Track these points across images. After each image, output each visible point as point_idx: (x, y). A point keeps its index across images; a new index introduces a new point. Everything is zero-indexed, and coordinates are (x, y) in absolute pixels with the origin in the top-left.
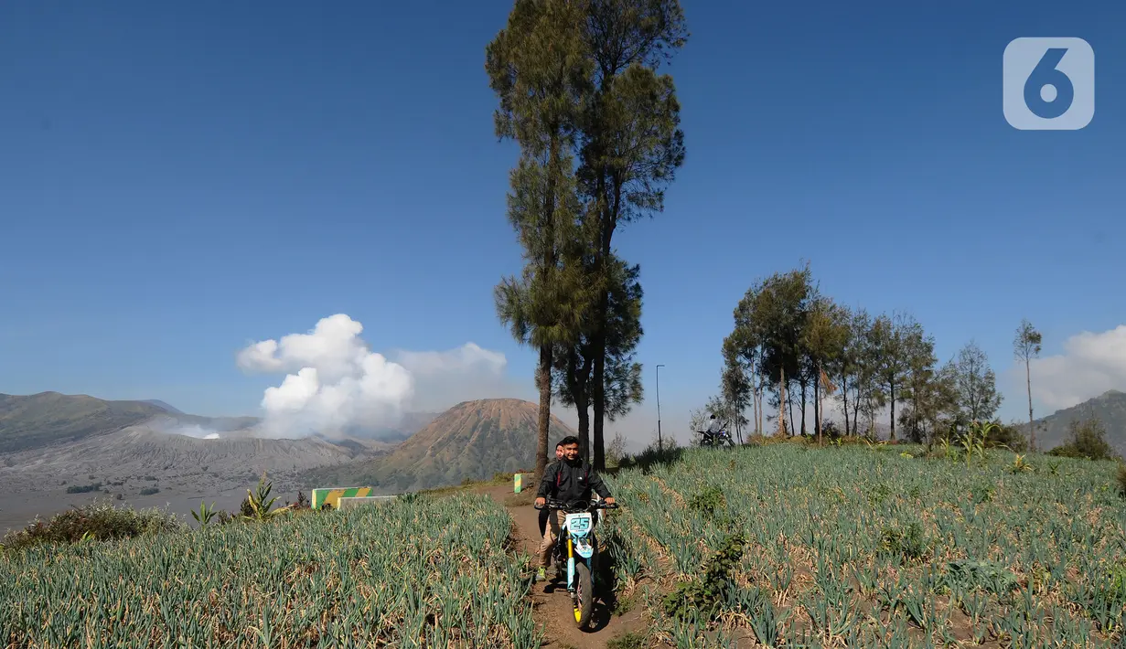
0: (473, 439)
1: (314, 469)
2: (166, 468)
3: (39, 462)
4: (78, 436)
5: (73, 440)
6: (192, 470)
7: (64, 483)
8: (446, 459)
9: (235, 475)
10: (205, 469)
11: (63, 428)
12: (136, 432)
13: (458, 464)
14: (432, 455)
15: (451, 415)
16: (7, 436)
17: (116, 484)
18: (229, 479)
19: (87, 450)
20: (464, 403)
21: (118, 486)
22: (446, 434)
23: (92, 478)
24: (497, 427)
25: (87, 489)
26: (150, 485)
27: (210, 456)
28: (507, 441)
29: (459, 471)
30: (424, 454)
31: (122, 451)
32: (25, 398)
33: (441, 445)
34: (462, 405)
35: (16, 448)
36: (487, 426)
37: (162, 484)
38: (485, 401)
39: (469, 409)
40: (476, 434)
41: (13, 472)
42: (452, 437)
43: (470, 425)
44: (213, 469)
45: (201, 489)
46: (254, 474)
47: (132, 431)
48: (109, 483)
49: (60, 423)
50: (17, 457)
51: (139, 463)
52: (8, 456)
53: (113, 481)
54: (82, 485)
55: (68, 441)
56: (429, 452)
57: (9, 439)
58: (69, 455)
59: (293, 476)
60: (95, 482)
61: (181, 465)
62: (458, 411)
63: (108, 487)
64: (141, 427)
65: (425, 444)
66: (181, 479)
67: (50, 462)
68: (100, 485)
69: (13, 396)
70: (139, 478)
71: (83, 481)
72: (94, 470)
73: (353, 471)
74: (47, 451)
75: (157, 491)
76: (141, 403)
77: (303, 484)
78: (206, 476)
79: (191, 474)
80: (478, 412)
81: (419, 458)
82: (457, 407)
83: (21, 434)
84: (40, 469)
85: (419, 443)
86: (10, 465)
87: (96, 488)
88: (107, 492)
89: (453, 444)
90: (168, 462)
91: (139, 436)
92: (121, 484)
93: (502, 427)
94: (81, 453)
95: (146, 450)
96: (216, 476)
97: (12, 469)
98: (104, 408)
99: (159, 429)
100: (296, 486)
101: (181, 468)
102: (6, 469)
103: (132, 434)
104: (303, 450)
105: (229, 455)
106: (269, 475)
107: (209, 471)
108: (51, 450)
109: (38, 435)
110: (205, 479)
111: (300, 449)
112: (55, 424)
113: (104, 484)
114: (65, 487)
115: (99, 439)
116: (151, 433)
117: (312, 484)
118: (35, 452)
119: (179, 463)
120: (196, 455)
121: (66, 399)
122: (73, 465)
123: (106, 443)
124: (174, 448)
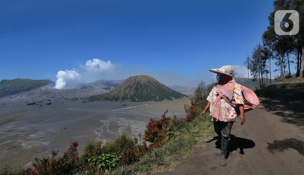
0: (134, 87)
1: (92, 96)
2: (53, 97)
3: (19, 97)
4: (28, 90)
5: (27, 91)
6: (60, 98)
7: (26, 103)
8: (127, 92)
9: (71, 98)
11: (24, 88)
12: (43, 88)
13: (131, 94)
14: (123, 92)
15: (127, 80)
16: (9, 91)
17: (40, 102)
18: (70, 100)
19: (31, 94)
20: (131, 77)
21: (40, 103)
22: (127, 86)
23: (33, 101)
24: (140, 83)
25: (32, 104)
26: (49, 102)
27: (64, 94)
28: (144, 87)
29: (131, 96)
30: (121, 91)
31: (40, 93)
32: (13, 80)
33: (125, 89)
34: (130, 78)
35: (12, 94)
36: (138, 83)
37: (52, 102)
38: (137, 76)
39: (133, 79)
40: (135, 85)
42: (128, 86)
43: (133, 83)
44: (65, 97)
45: (63, 103)
46: (76, 98)
48: (38, 102)
49: (23, 86)
50: (12, 96)
51: (45, 97)
52: (10, 96)
53: (39, 101)
54: (31, 103)
56: (123, 91)
57: (10, 92)
58: (26, 95)
59: (87, 98)
60: (34, 102)
62: (130, 79)
63: (38, 103)
64: (45, 87)
65: (121, 89)
66: (57, 100)
67: (21, 97)
68: (36, 103)
69: (9, 80)
70: (46, 100)
71: (31, 102)
72: (34, 99)
73: (103, 96)
74: (20, 94)
75: (51, 104)
76: (44, 80)
77: (90, 100)
78: (64, 99)
79: (60, 99)
80: (135, 79)
81: (120, 93)
82: (129, 78)
83: (13, 90)
84: (19, 99)
85: (120, 88)
86: (11, 98)
87: (35, 103)
88: (38, 104)
89: (129, 88)
91: (44, 89)
92: (41, 102)
93: (142, 83)
94: (29, 94)
95: (47, 93)
96: (66, 99)
97: (12, 99)
98: (34, 82)
100: (88, 101)
101: (57, 97)
102: (10, 100)
103: (42, 89)
104: (89, 91)
105: (69, 93)
106: (80, 98)
107: (64, 98)
108: (21, 94)
109: (17, 90)
110: (63, 100)
111: (88, 91)
112: (21, 87)
113: (37, 102)
114: (26, 104)
115: (33, 91)
116: (47, 88)
117: (92, 100)
118: (17, 95)
119: (56, 96)
120: (60, 94)
121: (23, 80)
122: (28, 98)
123: (36, 91)
124: (54, 92)
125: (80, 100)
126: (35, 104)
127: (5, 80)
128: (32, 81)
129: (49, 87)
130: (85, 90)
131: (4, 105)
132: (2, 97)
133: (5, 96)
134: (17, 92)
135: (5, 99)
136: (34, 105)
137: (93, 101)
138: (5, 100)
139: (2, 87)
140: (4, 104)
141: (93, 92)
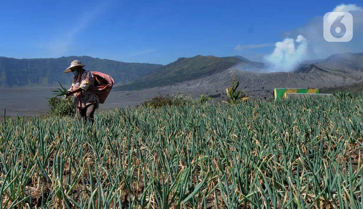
2: (246, 87)
3: (198, 84)
4: (210, 73)
5: (209, 75)
6: (257, 89)
7: (207, 93)
10: (263, 88)
11: (205, 70)
12: (232, 70)
16: (187, 74)
19: (214, 79)
23: (217, 91)
25: (215, 96)
27: (264, 82)
31: (227, 80)
32: (191, 59)
35: (190, 79)
41: (190, 88)
44: (267, 88)
47: (229, 71)
49: (205, 67)
50: (191, 82)
52: (187, 82)
53: (225, 93)
54: (214, 94)
55: (207, 75)
57: (187, 75)
58: (208, 81)
60: (218, 93)
61: (252, 86)
63: (223, 95)
64: (234, 68)
66: (253, 93)
67: (201, 84)
68: (220, 94)
69: (187, 58)
71: (214, 92)
72: (218, 88)
74: (200, 80)
76: (232, 58)
78: (264, 91)
79: (257, 91)
83: (191, 73)
84: (198, 88)
86: (189, 86)
88: (223, 97)
90: (246, 85)
91: (233, 73)
94: (212, 80)
95: (237, 79)
96: (269, 92)
97: (189, 87)
98: (218, 61)
101: (252, 88)
102: (188, 87)
103: (230, 72)
105: (274, 81)
107: (265, 89)
108: (202, 80)
109: (197, 73)
110: (263, 93)
111: (311, 78)
112: (201, 69)
113: (222, 94)
114: (208, 95)
115: (218, 74)
116: (238, 71)
118: (196, 80)
119: (251, 85)
120: (258, 81)
121: (205, 58)
122: (210, 86)
123: (221, 76)
124: (248, 78)
126: (220, 96)
127: (183, 59)
128: (216, 59)
129: (240, 69)
130: (305, 76)
132: (179, 84)
133: (182, 81)
134: (196, 76)
135: (182, 86)
136: (218, 98)
138: (182, 88)
139: (178, 69)
141: (321, 80)
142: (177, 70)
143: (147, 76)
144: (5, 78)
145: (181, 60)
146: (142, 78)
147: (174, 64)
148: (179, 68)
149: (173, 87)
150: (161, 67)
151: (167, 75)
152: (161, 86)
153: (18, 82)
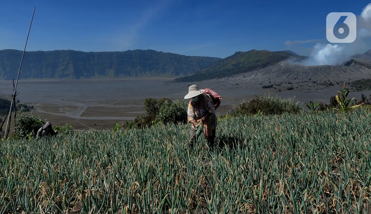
1: (359, 81)
2: (295, 79)
3: (253, 76)
4: (264, 66)
5: (263, 68)
6: (305, 80)
7: (261, 84)
9: (323, 82)
10: (310, 79)
11: (259, 63)
12: (283, 64)
17: (278, 85)
18: (320, 84)
19: (267, 71)
21: (279, 86)
23: (270, 82)
25: (268, 87)
26: (290, 86)
27: (311, 74)
31: (279, 72)
32: (247, 53)
35: (246, 71)
37: (295, 86)
41: (246, 80)
44: (313, 79)
45: (309, 88)
46: (331, 82)
48: (276, 85)
49: (259, 61)
50: (246, 74)
51: (285, 77)
52: (244, 74)
54: (267, 85)
55: (261, 68)
57: (243, 68)
58: (261, 74)
59: (349, 84)
60: (271, 84)
61: (300, 78)
63: (276, 86)
64: (285, 62)
66: (301, 84)
67: (256, 76)
69: (243, 52)
70: (286, 83)
72: (270, 79)
74: (255, 72)
75: (292, 89)
76: (283, 52)
77: (354, 88)
78: (311, 82)
79: (305, 82)
83: (247, 66)
84: (253, 79)
86: (245, 77)
87: (271, 86)
88: (275, 88)
90: (296, 76)
91: (284, 66)
92: (280, 85)
94: (265, 73)
95: (287, 71)
96: (315, 83)
97: (245, 79)
98: (271, 55)
99: (290, 62)
100: (351, 89)
101: (301, 79)
102: (243, 79)
103: (282, 65)
104: (353, 71)
105: (319, 73)
106: (337, 83)
107: (311, 80)
108: (256, 72)
109: (252, 66)
110: (310, 84)
111: (351, 71)
112: (256, 62)
113: (274, 85)
114: (262, 86)
115: (271, 67)
116: (288, 64)
117: (359, 88)
118: (251, 72)
119: (300, 76)
120: (306, 73)
121: (259, 52)
122: (263, 77)
123: (273, 68)
124: (297, 70)
125: (336, 86)
127: (239, 53)
128: (269, 53)
130: (346, 69)
131: (236, 86)
132: (236, 75)
133: (239, 73)
134: (251, 69)
135: (238, 78)
136: (271, 89)
137: (361, 90)
140: (237, 84)
141: (360, 73)
142: (235, 63)
143: (207, 69)
144: (73, 70)
145: (238, 54)
146: (203, 70)
147: (231, 57)
148: (236, 61)
149: (231, 78)
150: (220, 61)
151: (225, 67)
152: (220, 78)
153: (85, 74)
